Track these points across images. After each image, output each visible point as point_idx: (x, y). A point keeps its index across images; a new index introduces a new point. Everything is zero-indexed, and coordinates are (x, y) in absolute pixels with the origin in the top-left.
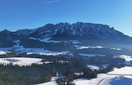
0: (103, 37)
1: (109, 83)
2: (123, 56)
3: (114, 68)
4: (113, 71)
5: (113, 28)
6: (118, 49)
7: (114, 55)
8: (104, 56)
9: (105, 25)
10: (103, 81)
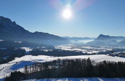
0: (4, 31)
1: (10, 69)
2: (23, 48)
3: (15, 58)
4: (14, 60)
5: (15, 22)
6: (19, 42)
7: (16, 48)
8: (6, 48)
9: (6, 18)
10: (3, 70)
